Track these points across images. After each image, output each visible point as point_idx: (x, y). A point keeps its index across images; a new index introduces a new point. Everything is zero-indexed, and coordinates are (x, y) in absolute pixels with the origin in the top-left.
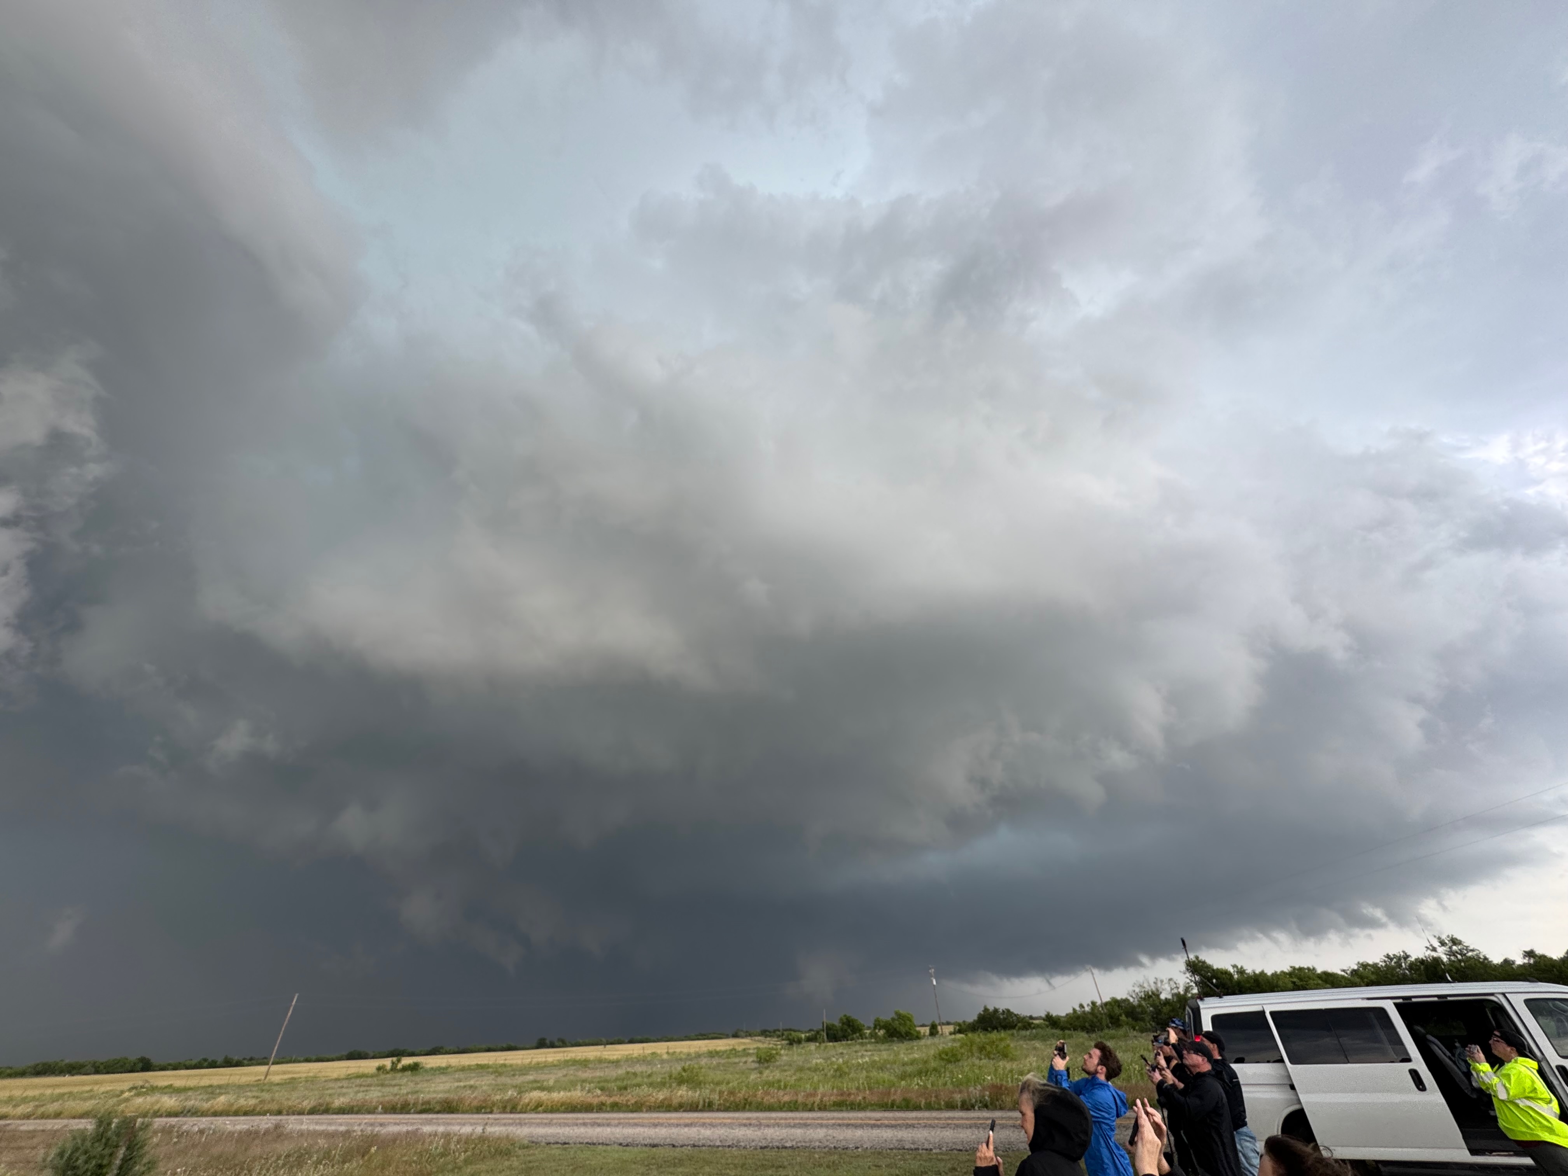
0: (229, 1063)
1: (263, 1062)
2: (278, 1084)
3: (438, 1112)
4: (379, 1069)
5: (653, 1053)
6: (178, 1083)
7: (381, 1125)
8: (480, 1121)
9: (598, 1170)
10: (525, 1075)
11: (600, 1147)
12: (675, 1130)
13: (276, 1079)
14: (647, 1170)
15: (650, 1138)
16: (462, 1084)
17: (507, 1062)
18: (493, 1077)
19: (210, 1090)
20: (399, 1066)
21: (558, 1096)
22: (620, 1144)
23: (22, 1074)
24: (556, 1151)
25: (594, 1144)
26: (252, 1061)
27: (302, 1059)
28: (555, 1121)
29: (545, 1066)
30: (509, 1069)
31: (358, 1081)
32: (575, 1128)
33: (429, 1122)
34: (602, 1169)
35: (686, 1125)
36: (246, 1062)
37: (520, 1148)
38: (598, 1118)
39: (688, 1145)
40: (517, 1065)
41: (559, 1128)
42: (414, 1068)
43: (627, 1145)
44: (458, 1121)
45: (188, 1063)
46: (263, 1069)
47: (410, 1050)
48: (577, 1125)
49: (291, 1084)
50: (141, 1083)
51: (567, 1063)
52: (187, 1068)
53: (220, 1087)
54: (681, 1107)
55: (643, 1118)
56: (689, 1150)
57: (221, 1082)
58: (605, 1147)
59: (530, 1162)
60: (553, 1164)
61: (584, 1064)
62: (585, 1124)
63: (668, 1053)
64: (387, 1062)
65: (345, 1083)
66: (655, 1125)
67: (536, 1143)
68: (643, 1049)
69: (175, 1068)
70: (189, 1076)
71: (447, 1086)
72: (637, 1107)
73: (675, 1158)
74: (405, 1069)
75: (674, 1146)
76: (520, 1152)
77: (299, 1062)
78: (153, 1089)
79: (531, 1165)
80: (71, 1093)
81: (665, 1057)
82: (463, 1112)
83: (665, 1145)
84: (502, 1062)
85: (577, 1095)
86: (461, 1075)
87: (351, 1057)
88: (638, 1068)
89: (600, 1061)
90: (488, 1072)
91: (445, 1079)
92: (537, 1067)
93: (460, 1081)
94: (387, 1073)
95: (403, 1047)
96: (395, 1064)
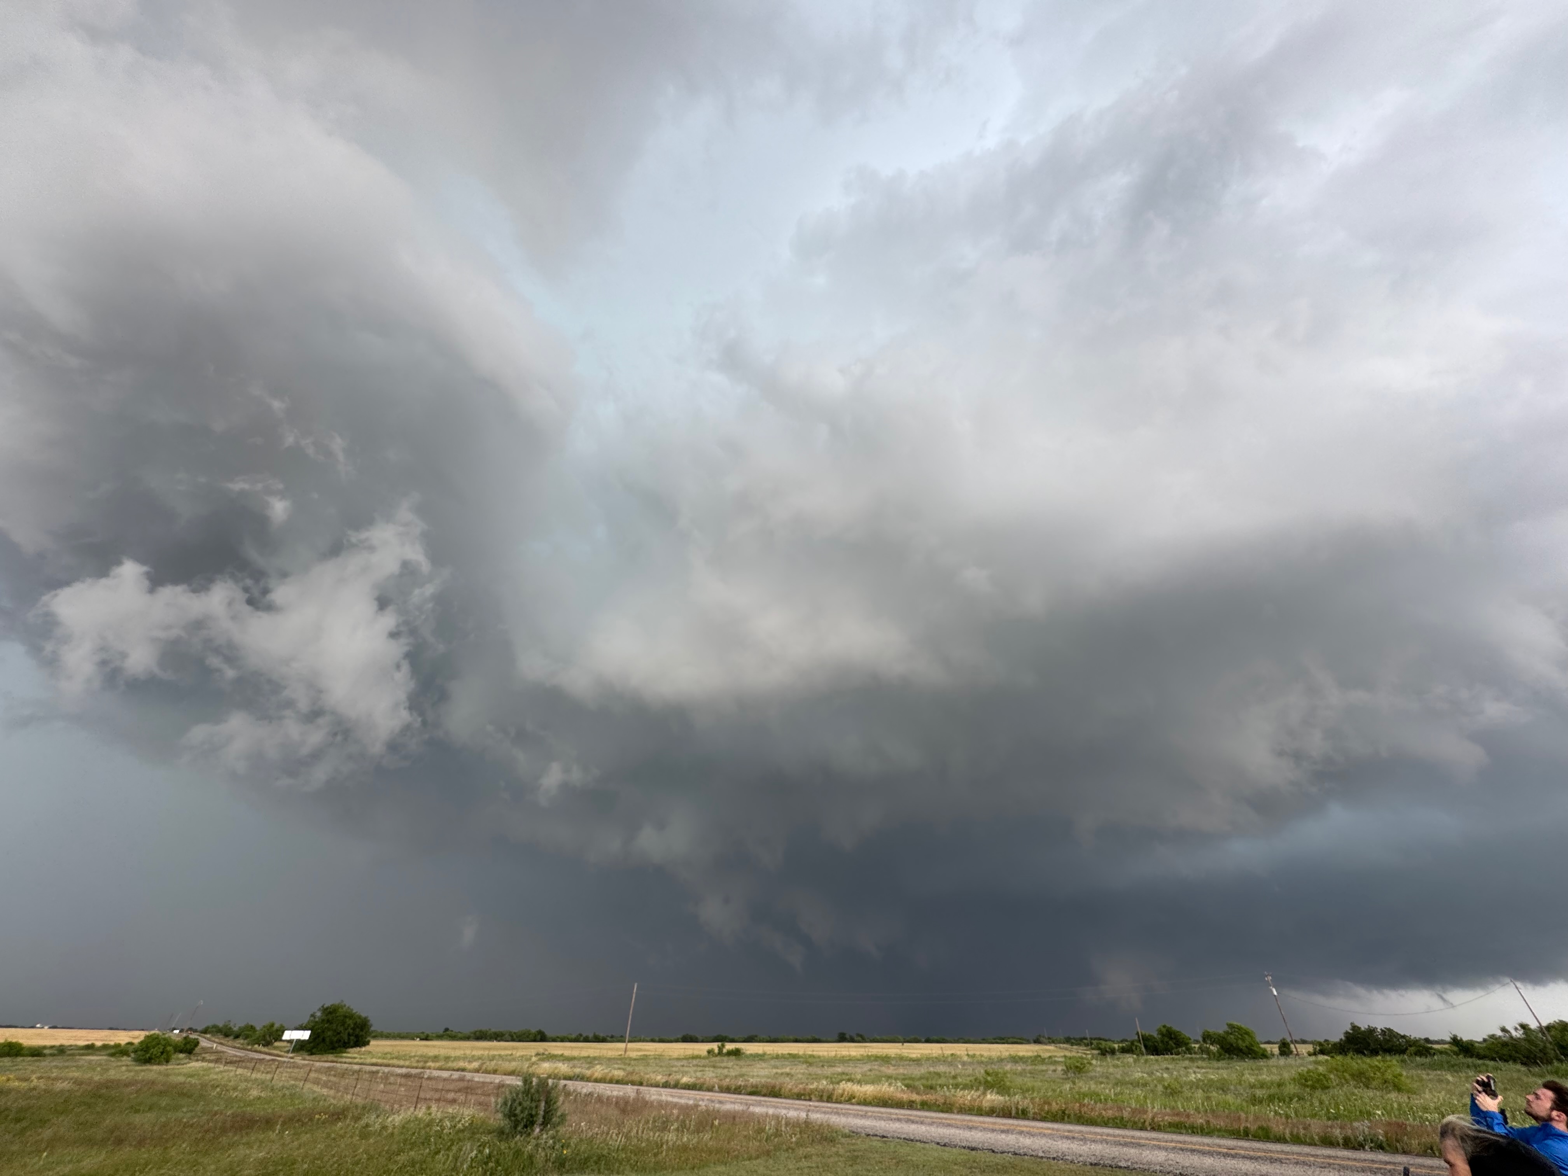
0: (597, 1039)
1: (621, 1040)
2: (635, 1060)
3: (764, 1095)
4: (709, 1052)
5: (952, 1055)
6: (567, 1053)
7: (720, 1102)
8: (802, 1107)
9: (921, 1166)
10: (833, 1066)
11: (918, 1144)
12: (989, 1135)
13: (633, 1055)
14: (971, 1173)
15: (967, 1141)
16: (779, 1071)
17: (815, 1053)
18: (805, 1066)
19: (589, 1060)
20: (725, 1051)
21: (869, 1090)
22: (938, 1144)
23: (467, 1038)
24: (876, 1143)
25: (912, 1140)
26: (613, 1039)
27: (648, 1039)
28: (870, 1114)
29: (850, 1060)
30: (818, 1060)
31: (695, 1062)
32: (891, 1122)
33: (759, 1104)
34: (924, 1166)
35: (1003, 1131)
36: (608, 1039)
37: (842, 1137)
38: (911, 1115)
39: (1008, 1152)
40: (824, 1056)
41: (875, 1121)
42: (737, 1053)
43: (945, 1145)
44: (783, 1105)
45: (570, 1037)
46: (622, 1045)
47: (731, 1037)
49: (644, 1059)
50: (541, 1051)
51: (870, 1059)
52: (571, 1041)
53: (595, 1058)
54: (992, 1112)
55: (956, 1120)
56: (1011, 1158)
57: (596, 1055)
58: (922, 1145)
59: (854, 1151)
60: (876, 1155)
61: (885, 1060)
62: (899, 1120)
63: (968, 1055)
64: (715, 1046)
65: (685, 1062)
66: (971, 1128)
67: (857, 1133)
68: (942, 1048)
69: (562, 1040)
70: (572, 1048)
71: (768, 1072)
72: (947, 1107)
73: (997, 1164)
74: (730, 1053)
75: (993, 1151)
76: (843, 1140)
77: (647, 1041)
78: (551, 1057)
79: (856, 1154)
80: (500, 1055)
81: (965, 1058)
82: (785, 1098)
83: (983, 1149)
84: (810, 1053)
85: (886, 1089)
86: (778, 1063)
87: (687, 1039)
88: (941, 1069)
89: (901, 1058)
90: (800, 1062)
91: (764, 1065)
92: (844, 1060)
93: (777, 1068)
94: (716, 1056)
95: (724, 1035)
96: (721, 1048)
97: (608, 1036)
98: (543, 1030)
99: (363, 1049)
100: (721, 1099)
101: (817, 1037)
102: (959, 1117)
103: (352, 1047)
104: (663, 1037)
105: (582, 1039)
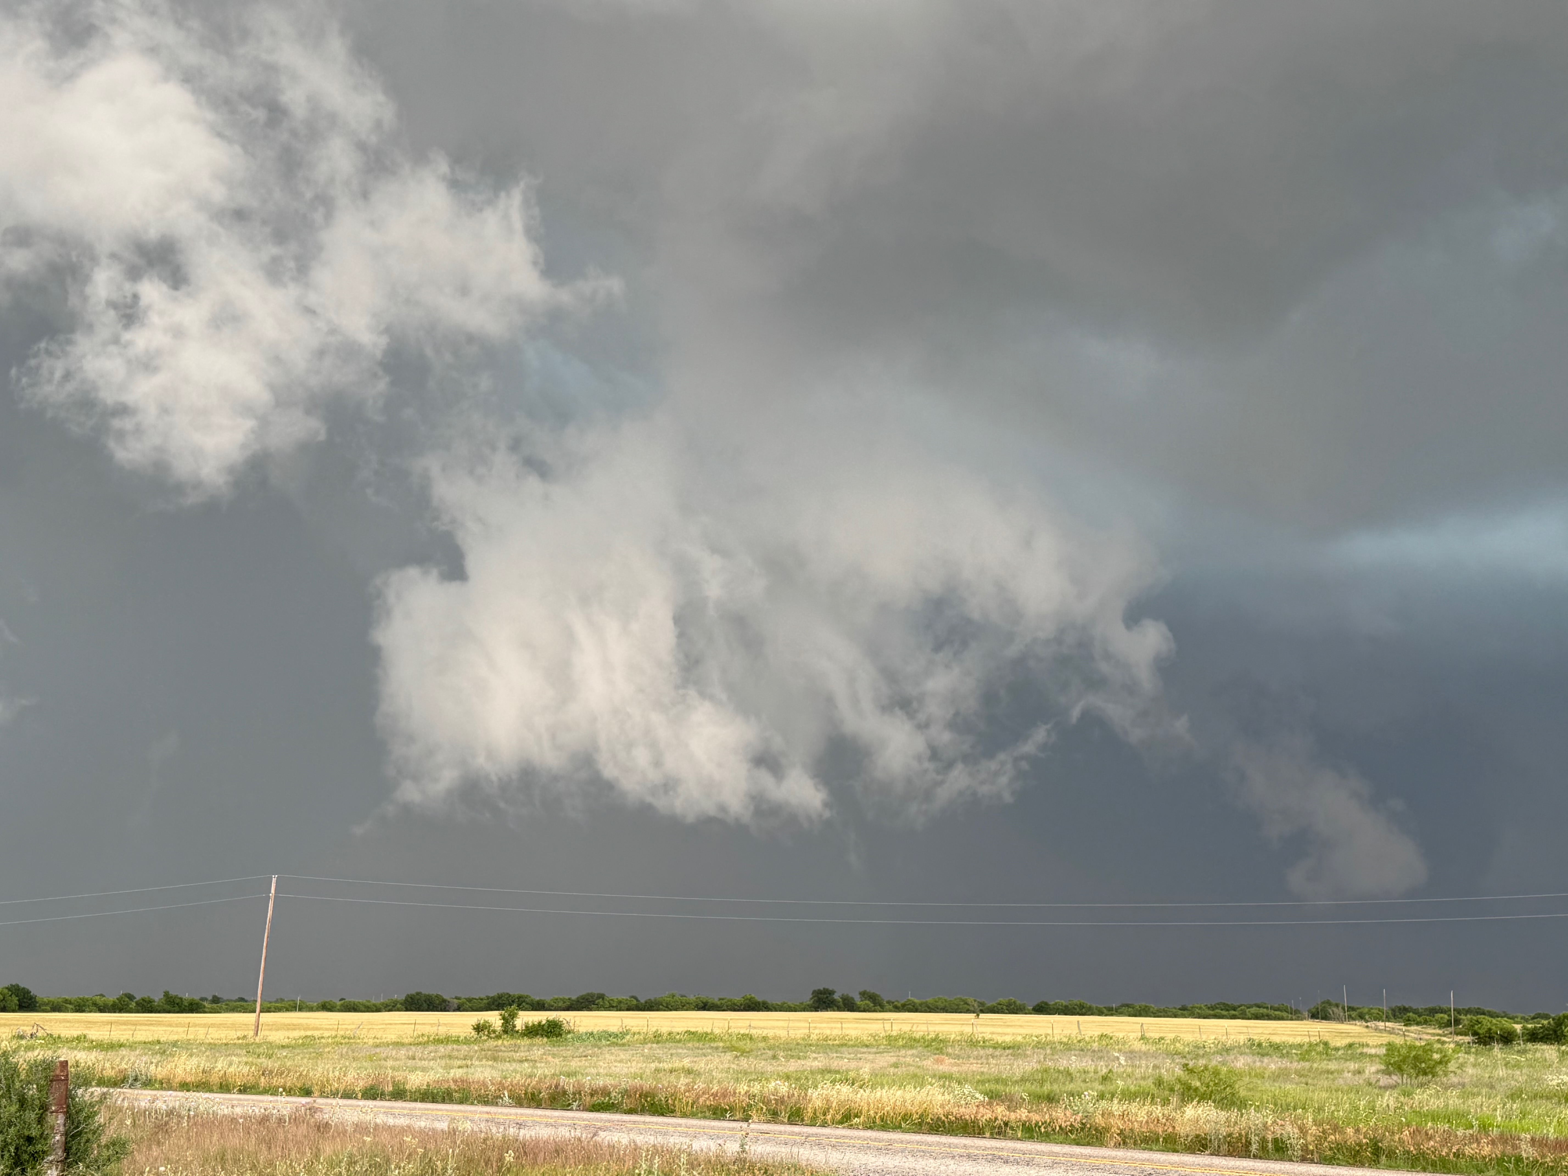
0: (174, 1005)
1: (242, 1005)
2: (286, 1046)
3: (631, 1111)
4: (478, 1028)
5: (1104, 1036)
6: (94, 1034)
7: (520, 1125)
8: (729, 1133)
10: (800, 1056)
13: (278, 1037)
16: (664, 1065)
17: (753, 1032)
18: (729, 1056)
19: (157, 1048)
20: (519, 1026)
21: (891, 1099)
26: (217, 1004)
27: (314, 1004)
28: (899, 1147)
29: (842, 1045)
30: (762, 1045)
31: (442, 1049)
32: (951, 1162)
33: (618, 1127)
36: (206, 1005)
38: (1001, 1151)
40: (776, 1034)
41: (911, 1159)
42: (552, 1031)
44: (680, 1129)
45: (100, 1001)
46: (246, 1019)
47: (533, 998)
48: (953, 1157)
49: (310, 1045)
51: (892, 1042)
52: (102, 1009)
53: (174, 1045)
54: (1201, 1144)
57: (176, 1037)
61: (938, 1045)
62: (971, 1159)
63: (1142, 1038)
64: (494, 1018)
65: (418, 1051)
68: (1077, 1026)
69: (80, 1008)
71: (635, 1067)
72: (1089, 1135)
74: (532, 1031)
77: (311, 1009)
81: (1138, 1046)
82: (684, 1115)
85: (936, 1099)
86: (659, 1052)
87: (415, 1004)
88: (1074, 1063)
89: (973, 1043)
90: (717, 1047)
91: (623, 1055)
92: (828, 1045)
93: (658, 1058)
94: (498, 1037)
95: (515, 992)
96: (508, 1022)
97: (203, 999)
100: (521, 1120)
101: (759, 998)
102: (1120, 1153)
104: (351, 999)
105: (133, 1005)
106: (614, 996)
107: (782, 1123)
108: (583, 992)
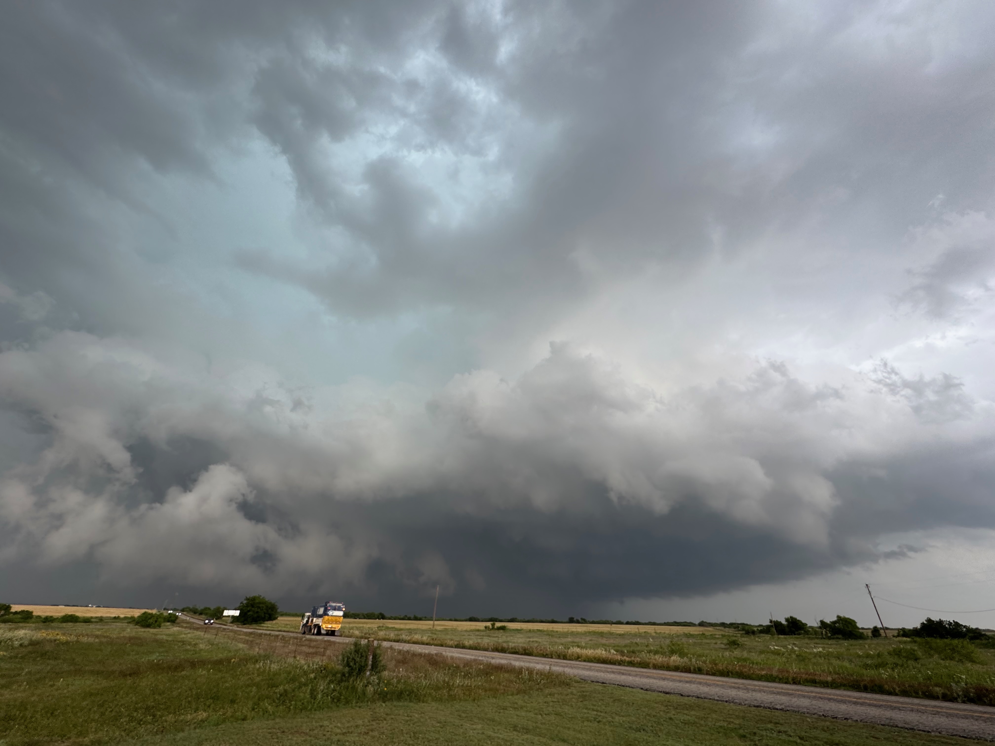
0: (416, 619)
1: (431, 619)
2: (439, 631)
3: (522, 654)
4: (486, 627)
5: (645, 632)
6: (397, 626)
7: (492, 658)
8: (547, 662)
9: (631, 704)
10: (566, 638)
11: (628, 688)
12: (678, 684)
13: (439, 628)
14: (667, 709)
15: (662, 687)
16: (531, 640)
17: (554, 629)
18: (548, 637)
19: (410, 631)
20: (495, 627)
21: (590, 652)
22: (642, 689)
24: (599, 687)
25: (623, 686)
26: (426, 619)
28: (593, 668)
29: (577, 634)
31: (477, 633)
32: (607, 674)
33: (517, 660)
34: (633, 704)
35: (687, 682)
36: (424, 619)
37: (575, 682)
38: (621, 670)
39: (693, 696)
40: (560, 632)
41: (596, 672)
42: (503, 628)
43: (646, 690)
44: (535, 661)
45: (399, 617)
46: (431, 622)
47: (500, 618)
48: (608, 672)
49: (445, 631)
50: (381, 625)
51: (590, 633)
52: (400, 619)
53: (414, 630)
54: (676, 669)
55: (653, 673)
56: (695, 700)
58: (631, 689)
59: (584, 692)
60: (598, 695)
61: (601, 634)
62: (613, 672)
63: (655, 633)
64: (489, 624)
65: (471, 633)
66: (664, 679)
67: (585, 680)
68: (638, 628)
69: (395, 619)
71: (523, 640)
72: (644, 665)
73: (686, 704)
74: (499, 628)
75: (682, 695)
76: (576, 684)
77: (447, 620)
78: (387, 628)
79: (585, 694)
80: (356, 627)
82: (535, 656)
83: (674, 693)
84: (551, 629)
85: (601, 652)
86: (530, 635)
87: (471, 620)
88: (638, 640)
89: (611, 634)
90: (545, 634)
91: (521, 636)
92: (573, 634)
93: (530, 638)
94: (491, 630)
95: (496, 617)
96: (493, 625)
97: (422, 617)
98: (383, 613)
99: (274, 622)
100: (493, 656)
101: (555, 619)
102: (654, 671)
103: (267, 621)
104: (458, 618)
105: (406, 618)
106: (519, 618)
107: (561, 659)
108: (512, 617)
